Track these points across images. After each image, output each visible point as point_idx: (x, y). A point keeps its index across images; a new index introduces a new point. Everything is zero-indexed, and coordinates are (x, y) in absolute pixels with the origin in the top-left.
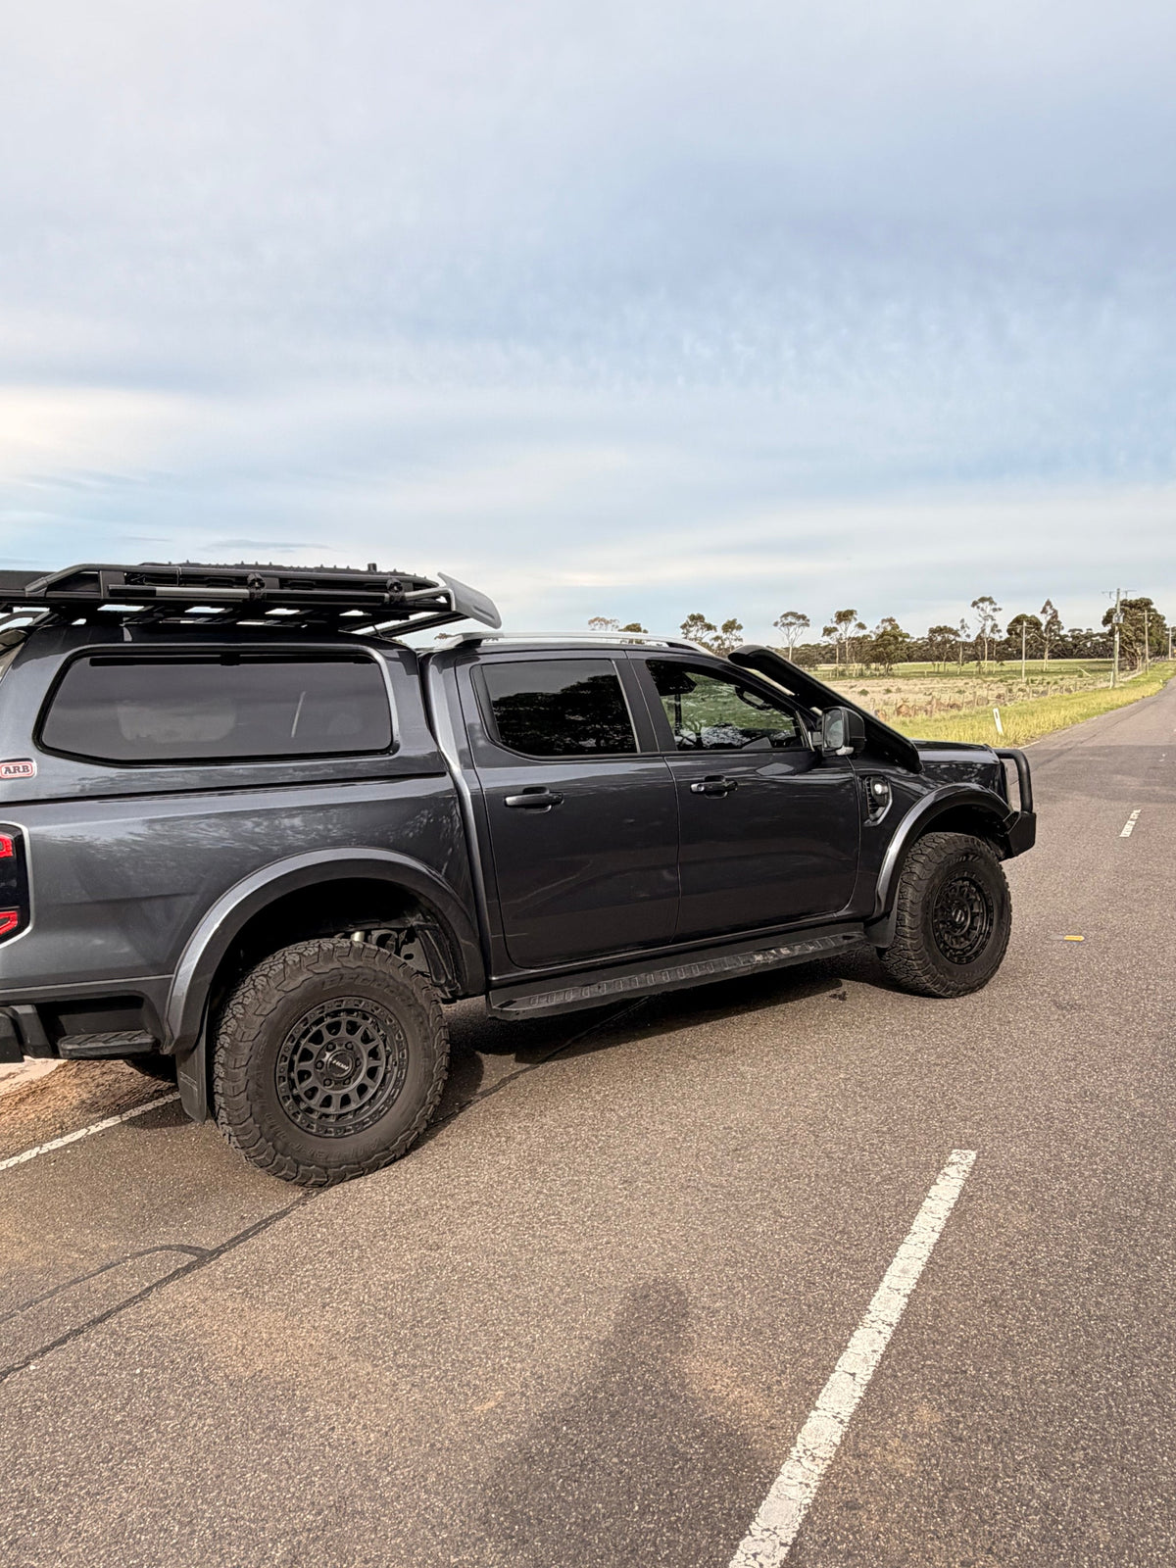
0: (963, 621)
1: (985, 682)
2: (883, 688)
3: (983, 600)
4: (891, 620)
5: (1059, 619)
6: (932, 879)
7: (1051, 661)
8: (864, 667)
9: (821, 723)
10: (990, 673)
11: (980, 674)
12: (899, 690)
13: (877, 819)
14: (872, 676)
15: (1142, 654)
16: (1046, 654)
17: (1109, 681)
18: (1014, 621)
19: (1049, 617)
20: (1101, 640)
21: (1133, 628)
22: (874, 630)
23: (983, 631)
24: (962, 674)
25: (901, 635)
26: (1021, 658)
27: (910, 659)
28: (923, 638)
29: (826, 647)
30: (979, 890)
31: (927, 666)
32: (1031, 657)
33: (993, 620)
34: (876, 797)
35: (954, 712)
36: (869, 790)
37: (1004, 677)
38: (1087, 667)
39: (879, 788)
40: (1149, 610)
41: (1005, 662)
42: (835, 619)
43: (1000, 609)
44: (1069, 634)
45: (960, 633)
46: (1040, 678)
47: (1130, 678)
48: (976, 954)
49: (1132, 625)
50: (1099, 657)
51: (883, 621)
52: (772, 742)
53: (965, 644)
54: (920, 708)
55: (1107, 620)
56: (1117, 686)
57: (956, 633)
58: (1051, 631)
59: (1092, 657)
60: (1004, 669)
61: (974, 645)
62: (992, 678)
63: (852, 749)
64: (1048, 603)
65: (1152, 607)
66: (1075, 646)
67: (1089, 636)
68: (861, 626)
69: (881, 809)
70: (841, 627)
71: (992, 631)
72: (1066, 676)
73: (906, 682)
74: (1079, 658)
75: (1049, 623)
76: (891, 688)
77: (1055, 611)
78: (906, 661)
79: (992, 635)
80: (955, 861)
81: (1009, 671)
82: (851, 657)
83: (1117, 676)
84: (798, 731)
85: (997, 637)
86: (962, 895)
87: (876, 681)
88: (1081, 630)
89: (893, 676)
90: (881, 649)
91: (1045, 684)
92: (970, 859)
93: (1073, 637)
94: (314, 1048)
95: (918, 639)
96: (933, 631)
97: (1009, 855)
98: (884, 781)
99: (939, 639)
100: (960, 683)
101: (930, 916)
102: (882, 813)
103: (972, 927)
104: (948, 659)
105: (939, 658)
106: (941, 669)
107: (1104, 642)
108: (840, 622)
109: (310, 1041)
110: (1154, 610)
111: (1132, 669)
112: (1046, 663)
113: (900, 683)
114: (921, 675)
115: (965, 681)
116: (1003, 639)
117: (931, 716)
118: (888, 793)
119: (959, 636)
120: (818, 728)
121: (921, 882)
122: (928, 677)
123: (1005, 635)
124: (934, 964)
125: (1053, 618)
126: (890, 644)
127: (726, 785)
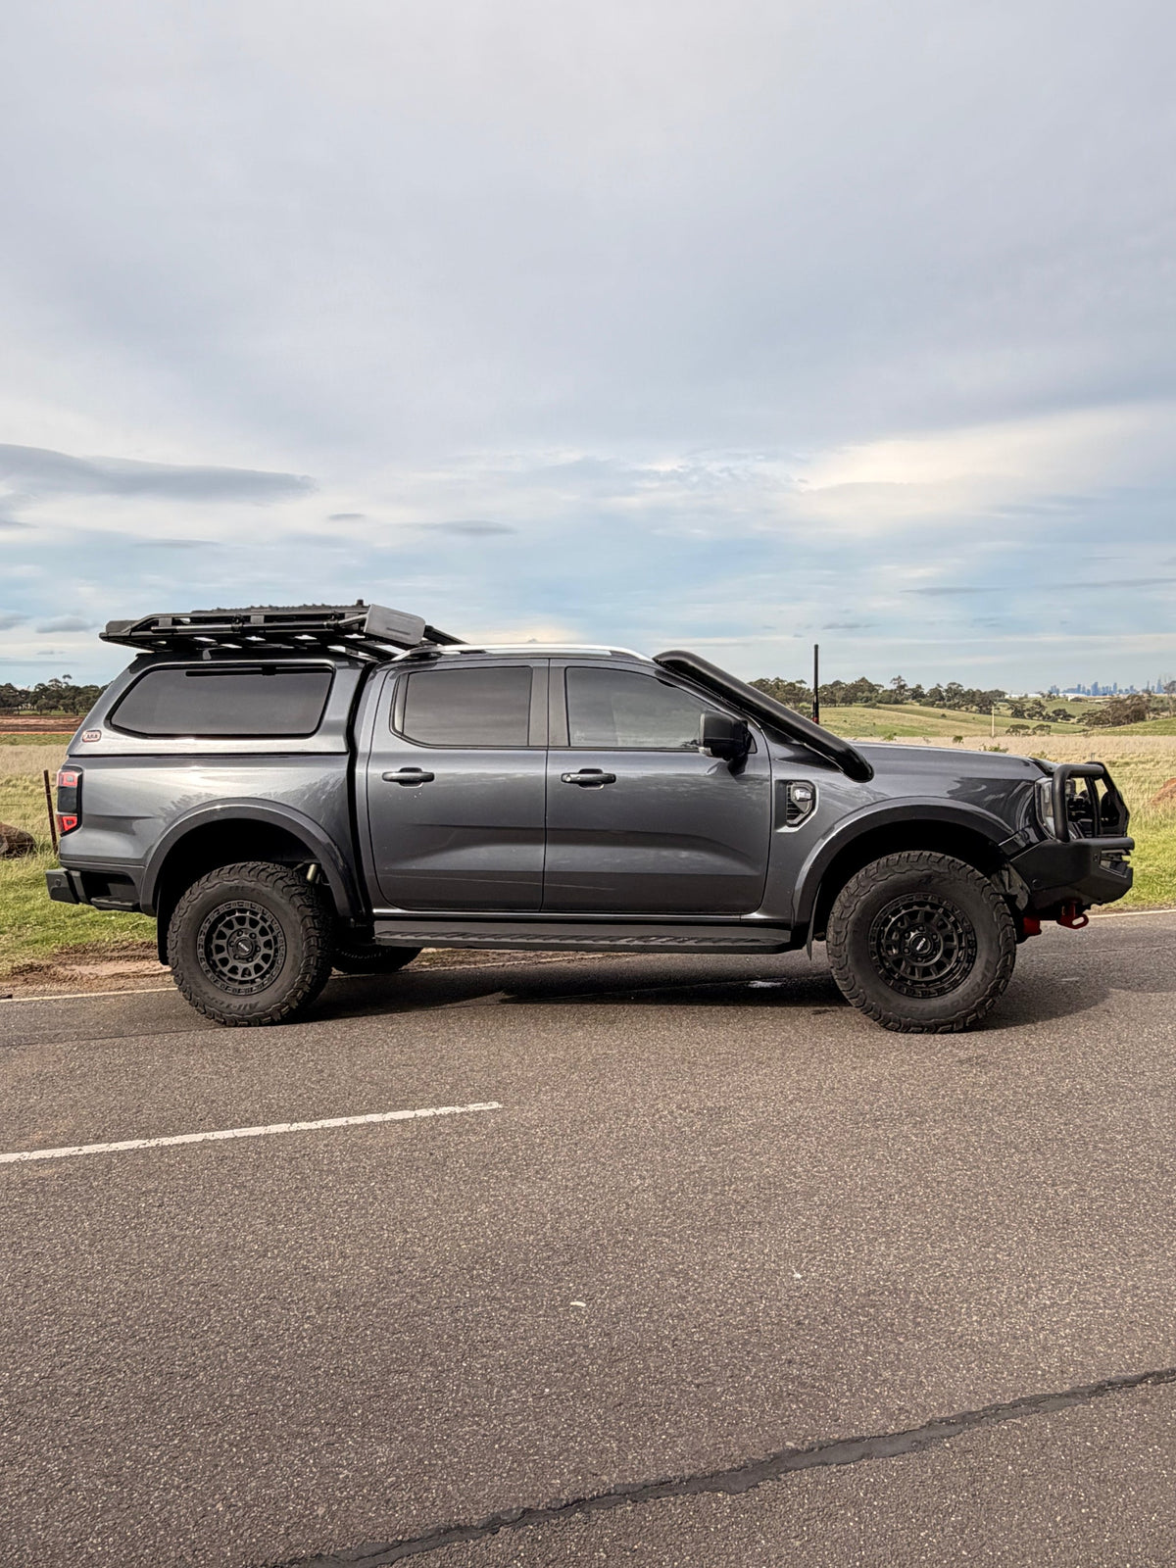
13: (796, 825)
34: (797, 803)
36: (789, 795)
39: (801, 794)
69: (802, 816)
94: (228, 932)
98: (811, 787)
102: (802, 819)
109: (224, 926)
118: (813, 800)
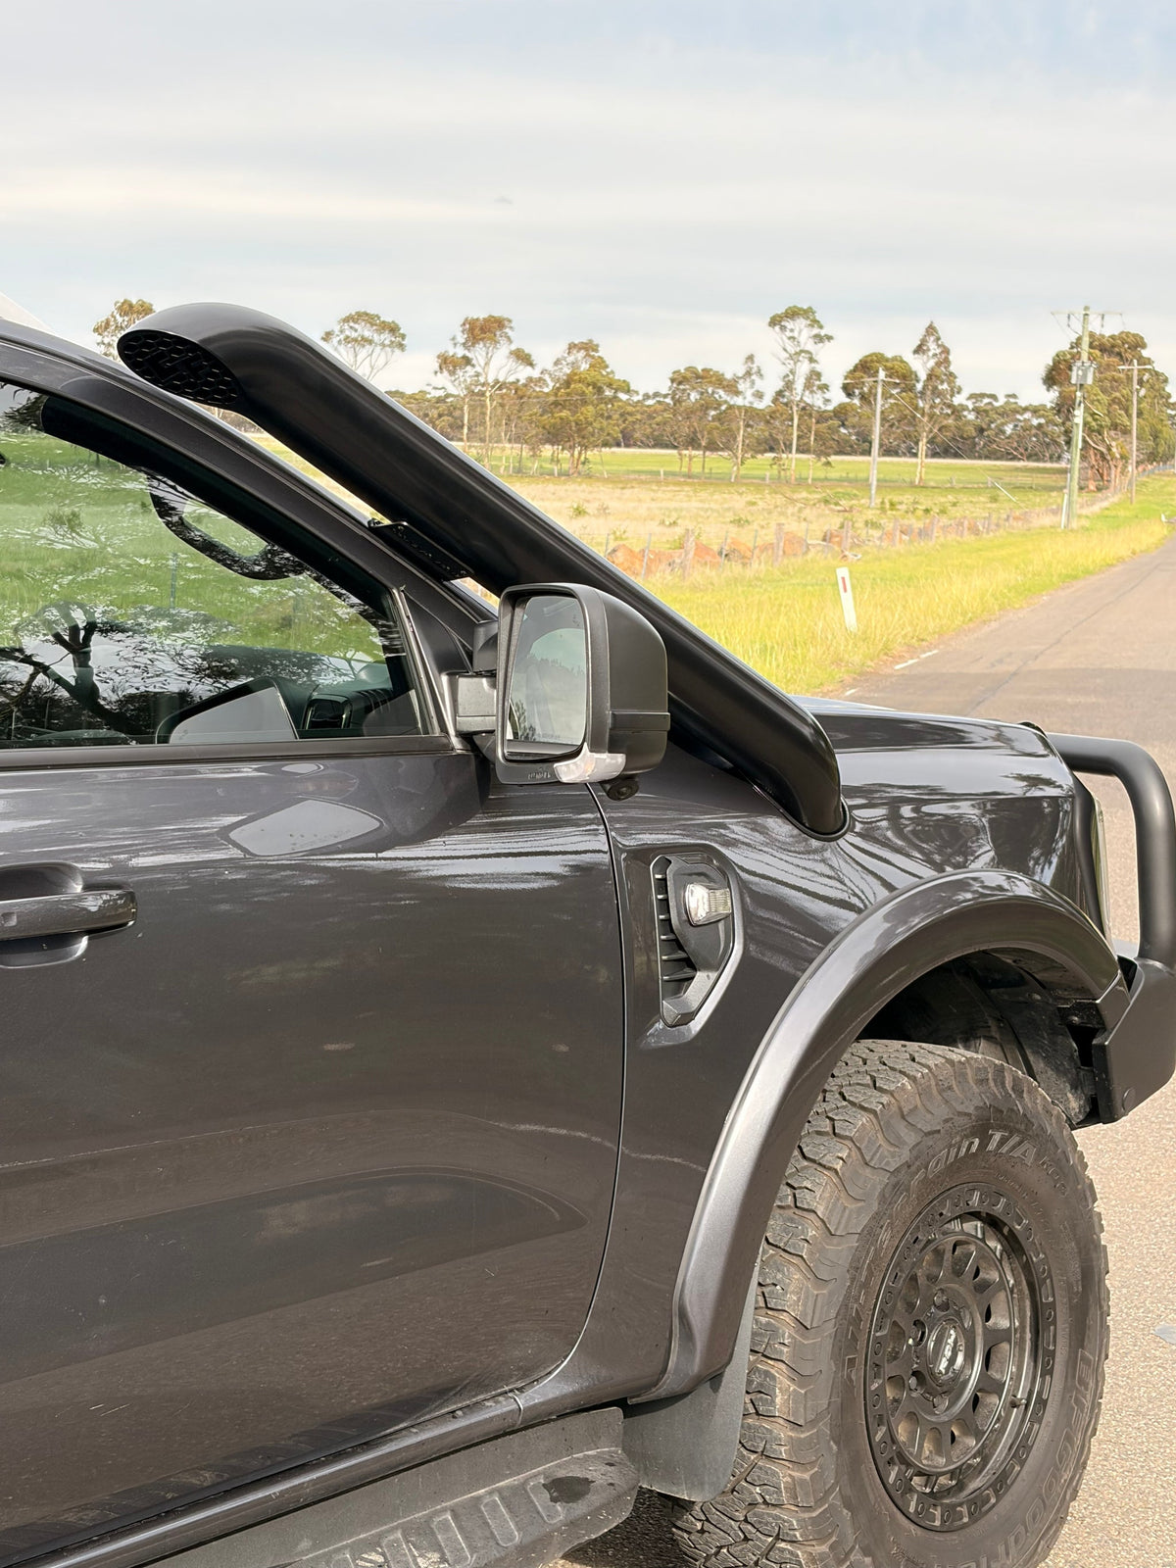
0: (750, 358)
1: (793, 501)
2: (568, 505)
3: (793, 313)
4: (589, 347)
5: (952, 369)
6: (869, 1235)
7: (930, 460)
8: (526, 453)
9: (492, 642)
10: (801, 482)
11: (779, 483)
12: (604, 510)
13: (689, 1017)
14: (545, 475)
15: (1123, 457)
16: (923, 446)
17: (1056, 512)
18: (856, 368)
19: (932, 363)
20: (1035, 422)
21: (1104, 398)
22: (550, 367)
23: (789, 385)
24: (741, 481)
25: (610, 385)
26: (868, 452)
27: (627, 440)
28: (656, 395)
29: (439, 400)
30: (1014, 1246)
31: (665, 459)
32: (888, 451)
33: (811, 360)
34: (690, 932)
35: (735, 568)
36: (665, 905)
37: (832, 494)
38: (1007, 480)
39: (699, 900)
40: (1143, 361)
41: (833, 458)
42: (461, 338)
43: (829, 338)
44: (970, 404)
45: (741, 386)
46: (907, 498)
47: (1096, 508)
48: (1001, 1483)
49: (1104, 391)
50: (1029, 458)
51: (572, 347)
52: (297, 710)
53: (751, 414)
54: (659, 557)
55: (1055, 375)
56: (1074, 524)
57: (732, 387)
58: (936, 392)
59: (1014, 458)
60: (833, 474)
61: (769, 417)
62: (804, 494)
63: (620, 759)
64: (931, 330)
65: (1145, 353)
66: (981, 430)
67: (1010, 411)
68: (523, 358)
69: (702, 979)
70: (478, 354)
71: (808, 386)
72: (963, 498)
73: (618, 492)
74: (987, 457)
75: (931, 376)
76: (586, 506)
77: (946, 351)
78: (618, 445)
79: (808, 399)
80: (944, 1156)
81: (841, 480)
82: (497, 425)
83: (1076, 506)
84: (399, 670)
85: (816, 401)
86: (958, 1272)
87: (551, 487)
88: (994, 397)
89: (589, 476)
90: (565, 413)
91: (920, 513)
92: (991, 1147)
93: (977, 410)
95: (647, 396)
96: (679, 379)
97: (1100, 1110)
98: (716, 868)
99: (694, 396)
100: (738, 501)
101: (857, 1375)
102: (706, 993)
103: (989, 1386)
104: (712, 447)
105: (692, 442)
106: (696, 469)
107: (1040, 426)
108: (473, 345)
110: (1149, 361)
111: (1099, 489)
112: (922, 466)
113: (604, 494)
114: (652, 478)
115: (750, 498)
116: (830, 407)
117: (683, 577)
118: (729, 918)
119: (737, 393)
120: (481, 661)
121: (831, 1248)
122: (667, 484)
123: (838, 397)
124: (866, 1552)
125: (938, 364)
126: (585, 403)
127: (93, 903)
